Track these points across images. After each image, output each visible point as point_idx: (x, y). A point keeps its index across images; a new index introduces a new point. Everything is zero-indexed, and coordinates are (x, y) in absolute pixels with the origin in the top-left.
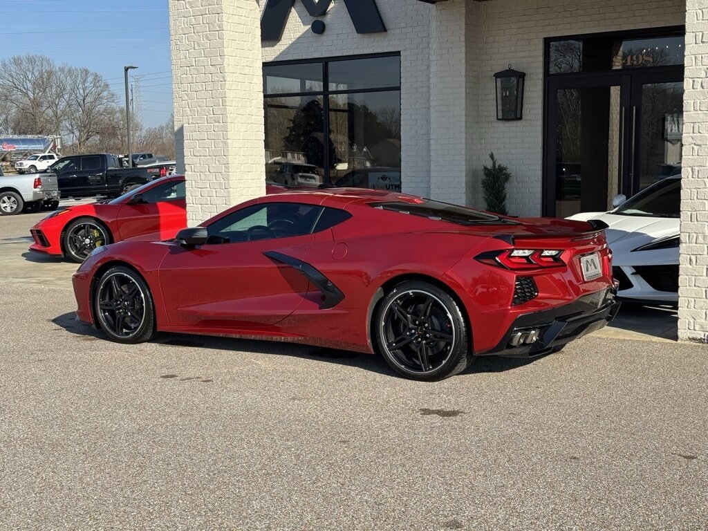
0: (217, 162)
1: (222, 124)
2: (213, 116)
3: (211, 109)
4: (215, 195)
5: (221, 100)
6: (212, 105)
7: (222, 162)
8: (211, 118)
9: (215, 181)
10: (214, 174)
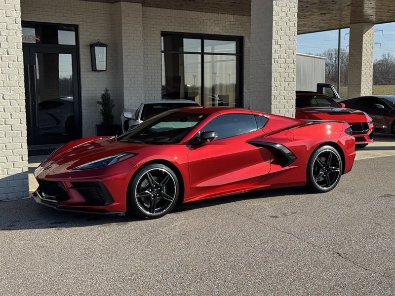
0: (12, 92)
1: (17, 63)
2: (7, 55)
3: (6, 50)
4: (10, 117)
5: (16, 44)
6: (6, 47)
7: (18, 92)
8: (6, 57)
9: (9, 106)
10: (9, 101)
